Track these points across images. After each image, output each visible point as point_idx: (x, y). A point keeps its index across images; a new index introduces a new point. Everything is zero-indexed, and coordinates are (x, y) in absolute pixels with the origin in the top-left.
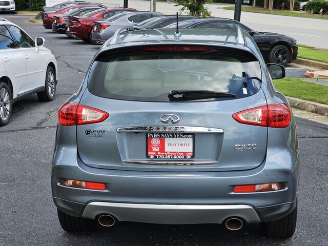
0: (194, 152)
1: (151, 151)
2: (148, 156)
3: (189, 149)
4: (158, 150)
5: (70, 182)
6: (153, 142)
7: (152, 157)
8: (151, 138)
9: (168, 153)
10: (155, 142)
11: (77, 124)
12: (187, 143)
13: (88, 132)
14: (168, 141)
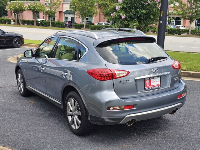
0: (161, 84)
1: (146, 86)
2: (145, 89)
3: (159, 83)
4: (149, 85)
5: (112, 108)
6: (147, 82)
7: (147, 89)
8: (146, 80)
9: (152, 86)
10: (148, 82)
11: (113, 78)
12: (158, 80)
13: (120, 82)
14: (152, 80)
